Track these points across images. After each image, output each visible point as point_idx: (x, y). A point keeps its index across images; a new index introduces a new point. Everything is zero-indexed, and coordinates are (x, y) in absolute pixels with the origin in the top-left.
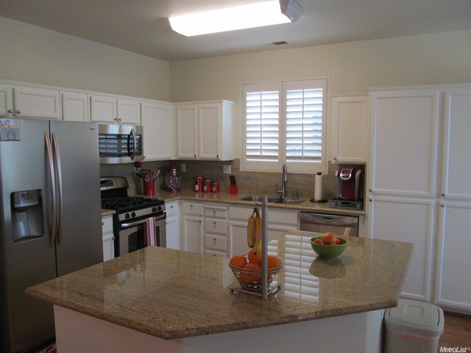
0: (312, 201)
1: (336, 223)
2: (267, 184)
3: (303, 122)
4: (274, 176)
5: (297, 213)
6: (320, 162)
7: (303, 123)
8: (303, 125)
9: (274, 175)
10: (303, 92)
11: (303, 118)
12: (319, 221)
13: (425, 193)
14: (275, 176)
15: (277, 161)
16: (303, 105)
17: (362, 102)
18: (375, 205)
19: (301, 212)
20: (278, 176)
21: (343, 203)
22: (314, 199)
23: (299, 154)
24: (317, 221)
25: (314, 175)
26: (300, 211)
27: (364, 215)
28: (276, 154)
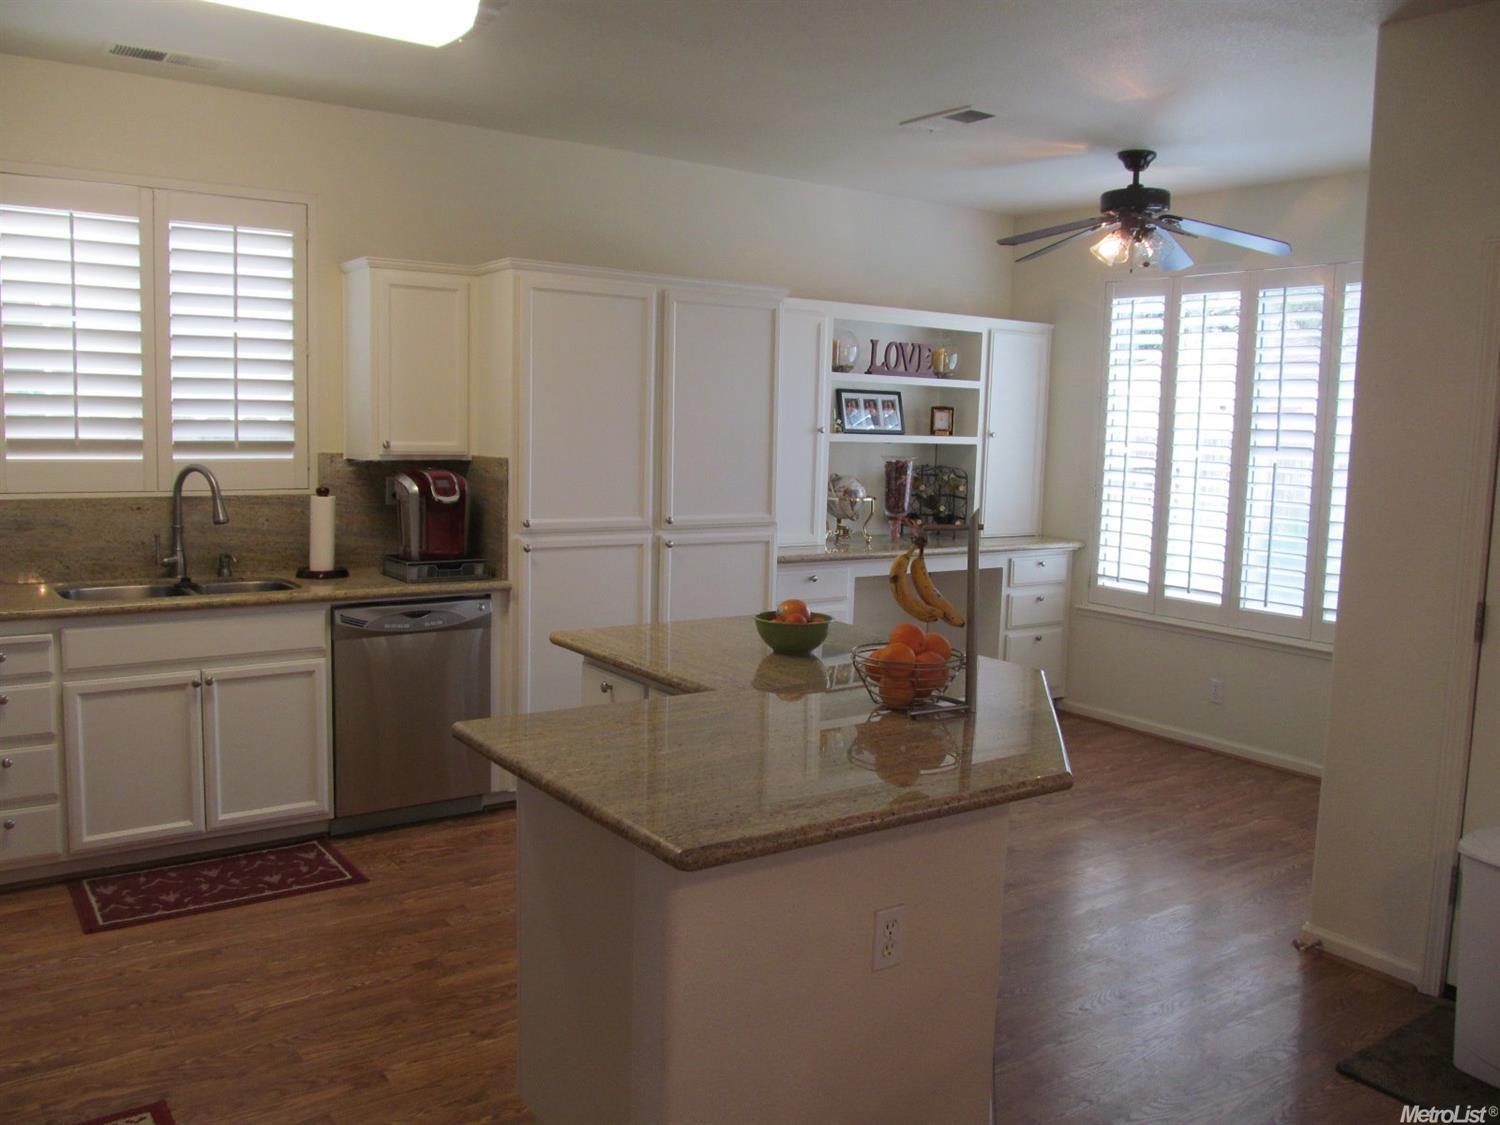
0: (307, 574)
1: (440, 622)
2: (109, 542)
3: (235, 331)
4: (132, 509)
5: (324, 612)
6: (290, 456)
7: (235, 334)
8: (236, 341)
9: (135, 507)
10: (236, 235)
11: (236, 319)
12: (394, 626)
13: (633, 520)
14: (139, 509)
15: (139, 457)
16: (235, 278)
17: (450, 290)
18: (534, 563)
19: (333, 609)
20: (148, 509)
21: (440, 566)
22: (308, 568)
23: (227, 435)
24: (387, 626)
25: (308, 497)
26: (328, 606)
27: (507, 591)
28: (137, 435)
